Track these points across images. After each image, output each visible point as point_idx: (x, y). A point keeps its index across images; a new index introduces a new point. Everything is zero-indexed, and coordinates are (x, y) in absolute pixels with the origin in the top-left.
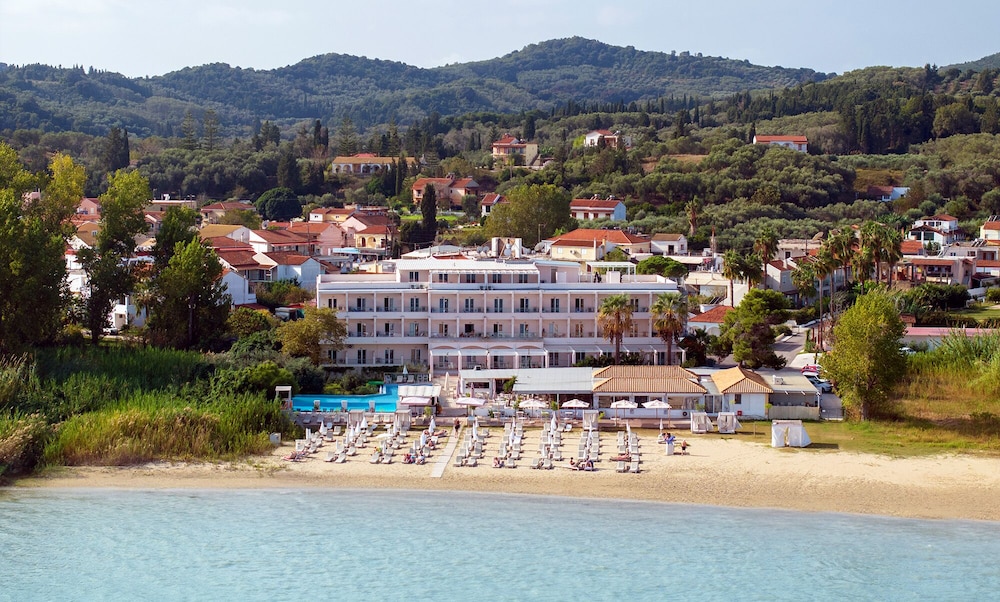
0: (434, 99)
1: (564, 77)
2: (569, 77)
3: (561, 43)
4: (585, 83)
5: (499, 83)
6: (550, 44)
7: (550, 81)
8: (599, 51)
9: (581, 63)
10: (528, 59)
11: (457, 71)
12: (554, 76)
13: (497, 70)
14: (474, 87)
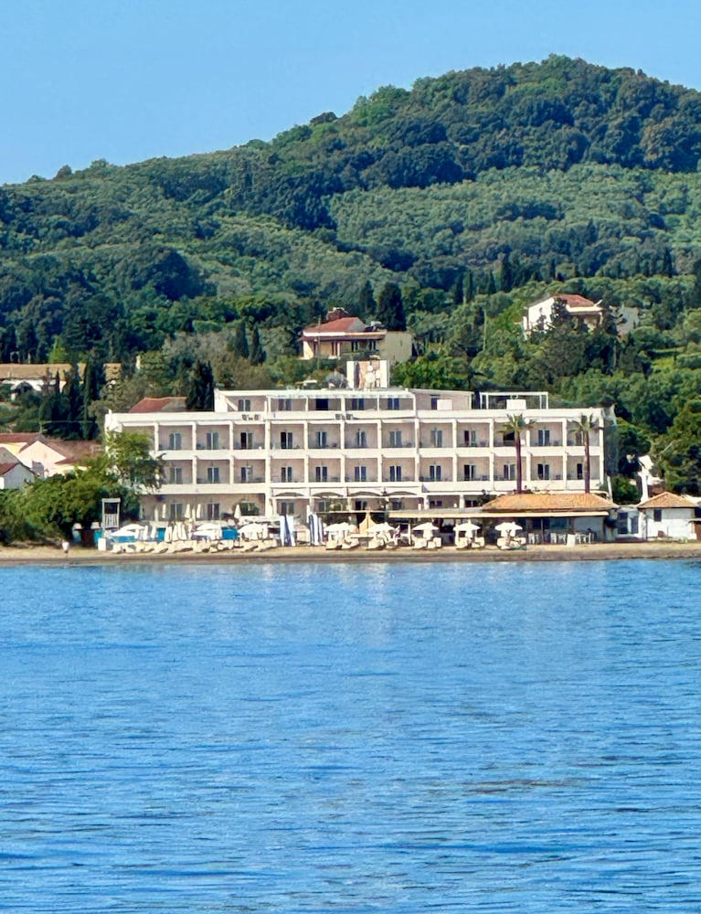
0: (39, 286)
1: (511, 212)
2: (532, 211)
3: (498, 83)
4: (591, 233)
5: (270, 230)
6: (458, 88)
7: (457, 229)
8: (644, 112)
9: (574, 158)
10: (376, 144)
11: (101, 195)
12: (472, 209)
13: (256, 187)
14: (180, 247)
